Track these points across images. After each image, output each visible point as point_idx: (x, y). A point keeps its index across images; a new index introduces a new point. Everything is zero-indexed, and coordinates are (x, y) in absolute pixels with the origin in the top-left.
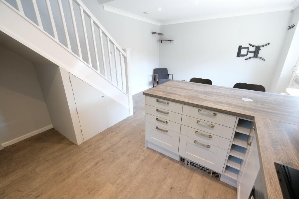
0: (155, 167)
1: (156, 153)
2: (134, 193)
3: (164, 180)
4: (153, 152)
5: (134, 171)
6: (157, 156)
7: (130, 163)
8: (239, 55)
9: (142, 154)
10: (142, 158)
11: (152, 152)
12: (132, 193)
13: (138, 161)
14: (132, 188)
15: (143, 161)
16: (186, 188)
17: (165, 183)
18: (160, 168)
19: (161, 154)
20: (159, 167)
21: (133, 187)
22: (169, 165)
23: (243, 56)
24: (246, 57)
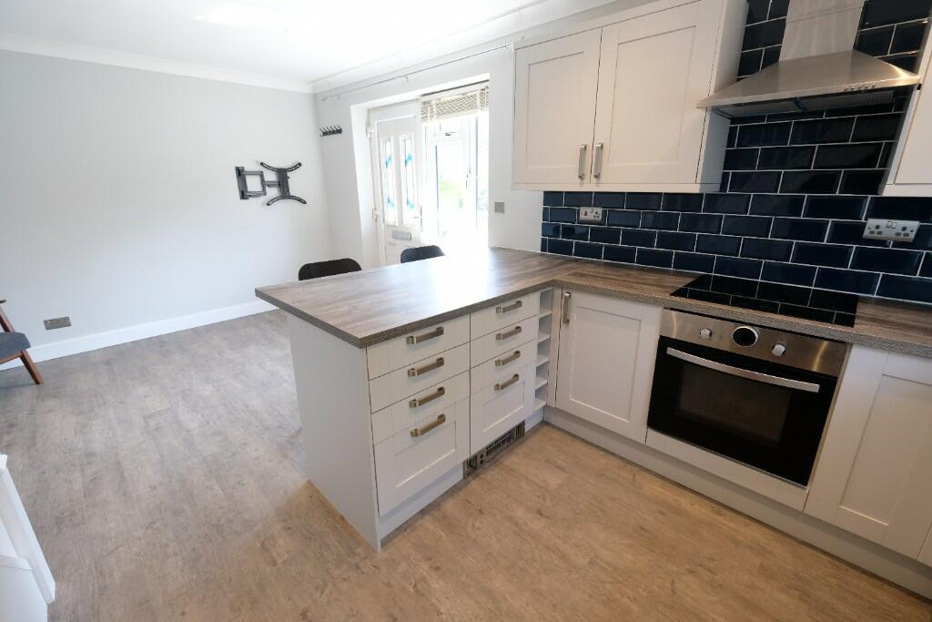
0: (474, 536)
1: (417, 524)
2: (554, 606)
3: (516, 524)
4: (408, 530)
5: (477, 602)
6: (428, 523)
7: (439, 613)
8: (244, 195)
9: (403, 567)
10: (424, 568)
11: (405, 533)
12: (554, 614)
13: (436, 584)
14: (540, 614)
15: (438, 568)
16: (540, 487)
17: (527, 525)
18: (477, 525)
19: (423, 512)
20: (474, 525)
21: (536, 610)
22: (469, 502)
23: (257, 195)
24: (264, 199)
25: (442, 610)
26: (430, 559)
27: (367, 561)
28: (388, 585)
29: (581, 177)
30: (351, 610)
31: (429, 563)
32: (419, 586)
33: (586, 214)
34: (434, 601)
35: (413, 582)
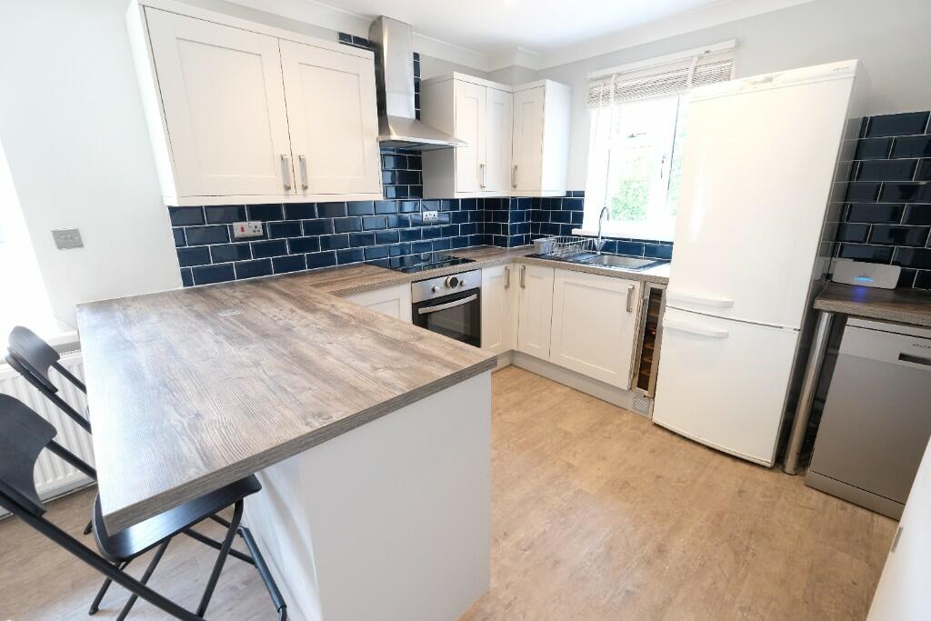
9: (505, 562)
10: (507, 545)
13: (522, 535)
15: (505, 534)
25: (542, 530)
26: (496, 540)
27: (501, 597)
28: (526, 572)
29: (288, 188)
30: (554, 601)
31: (500, 541)
32: (523, 547)
33: (242, 229)
34: (536, 535)
35: (521, 552)
